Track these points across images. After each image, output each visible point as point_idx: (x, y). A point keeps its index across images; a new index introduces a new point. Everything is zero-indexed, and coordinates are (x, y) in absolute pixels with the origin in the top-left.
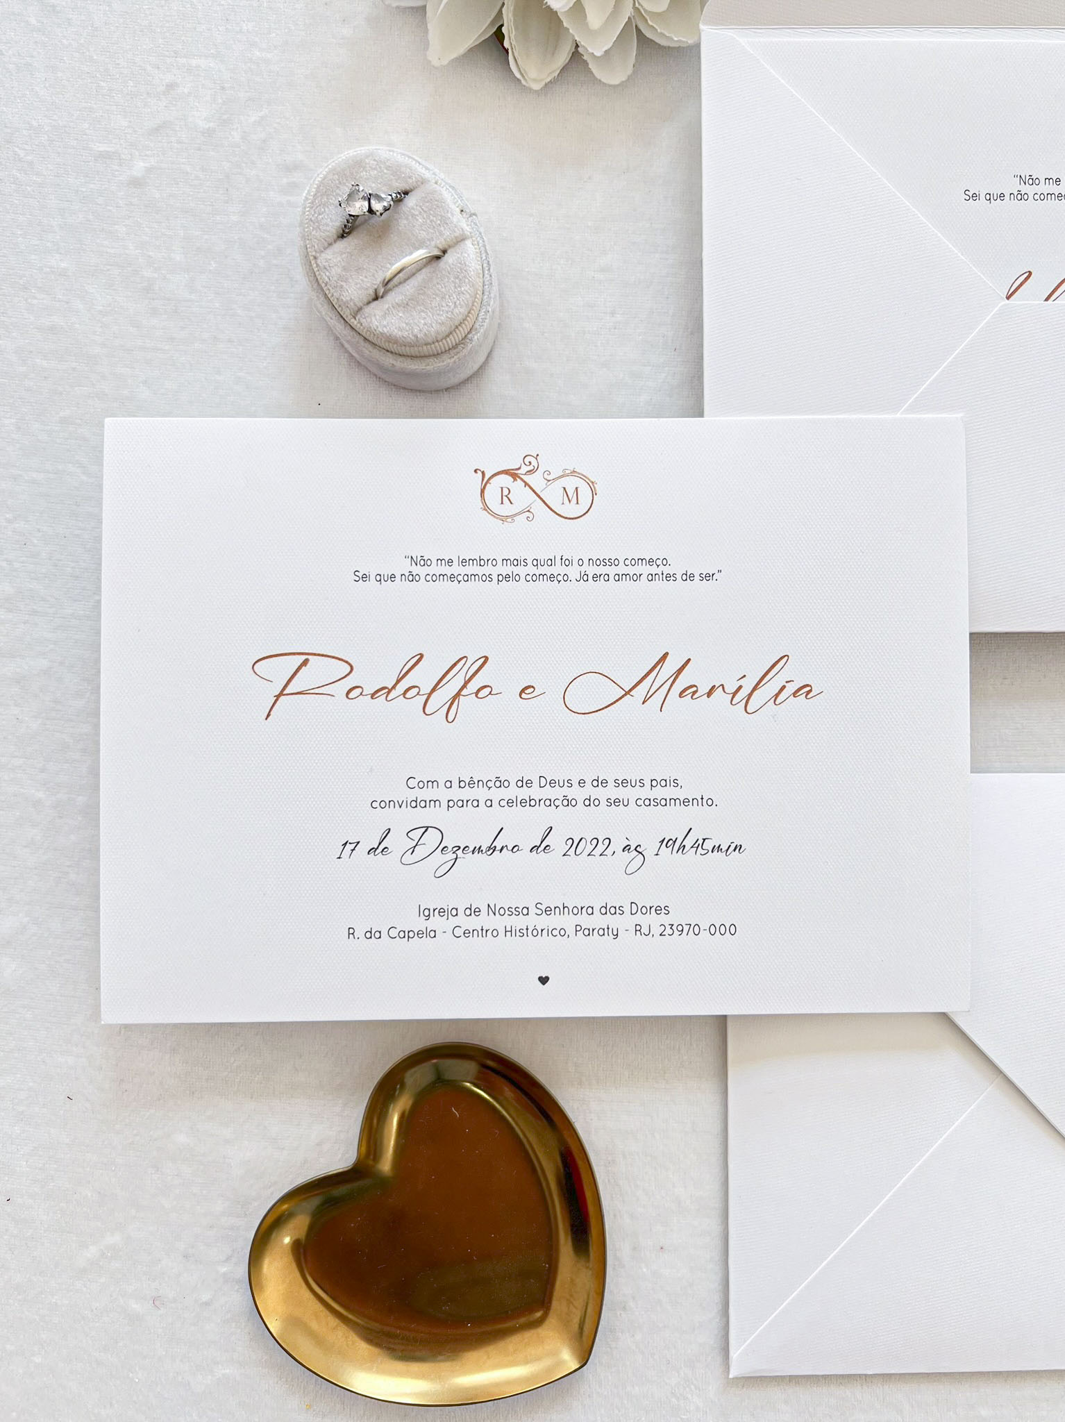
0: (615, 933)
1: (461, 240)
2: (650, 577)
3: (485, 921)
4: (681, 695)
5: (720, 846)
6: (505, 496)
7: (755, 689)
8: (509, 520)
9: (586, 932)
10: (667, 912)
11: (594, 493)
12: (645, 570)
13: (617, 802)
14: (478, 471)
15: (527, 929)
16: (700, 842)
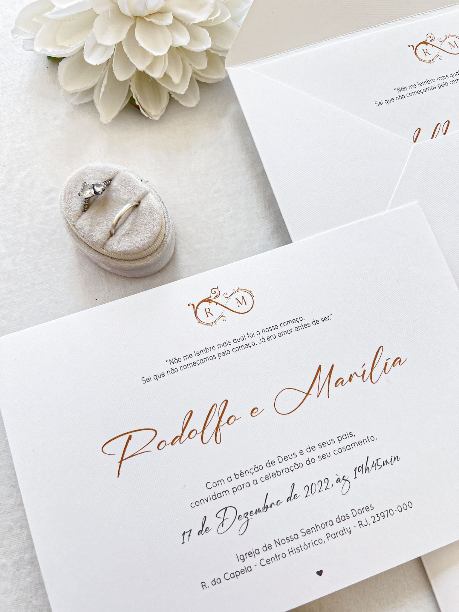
0: (349, 531)
1: (145, 194)
2: (296, 329)
3: (276, 550)
4: (336, 386)
5: (386, 460)
6: (208, 313)
7: (372, 369)
8: (214, 324)
9: (333, 536)
10: (372, 508)
11: (252, 296)
12: (292, 326)
13: (324, 456)
14: (190, 305)
15: (301, 547)
16: (375, 462)
